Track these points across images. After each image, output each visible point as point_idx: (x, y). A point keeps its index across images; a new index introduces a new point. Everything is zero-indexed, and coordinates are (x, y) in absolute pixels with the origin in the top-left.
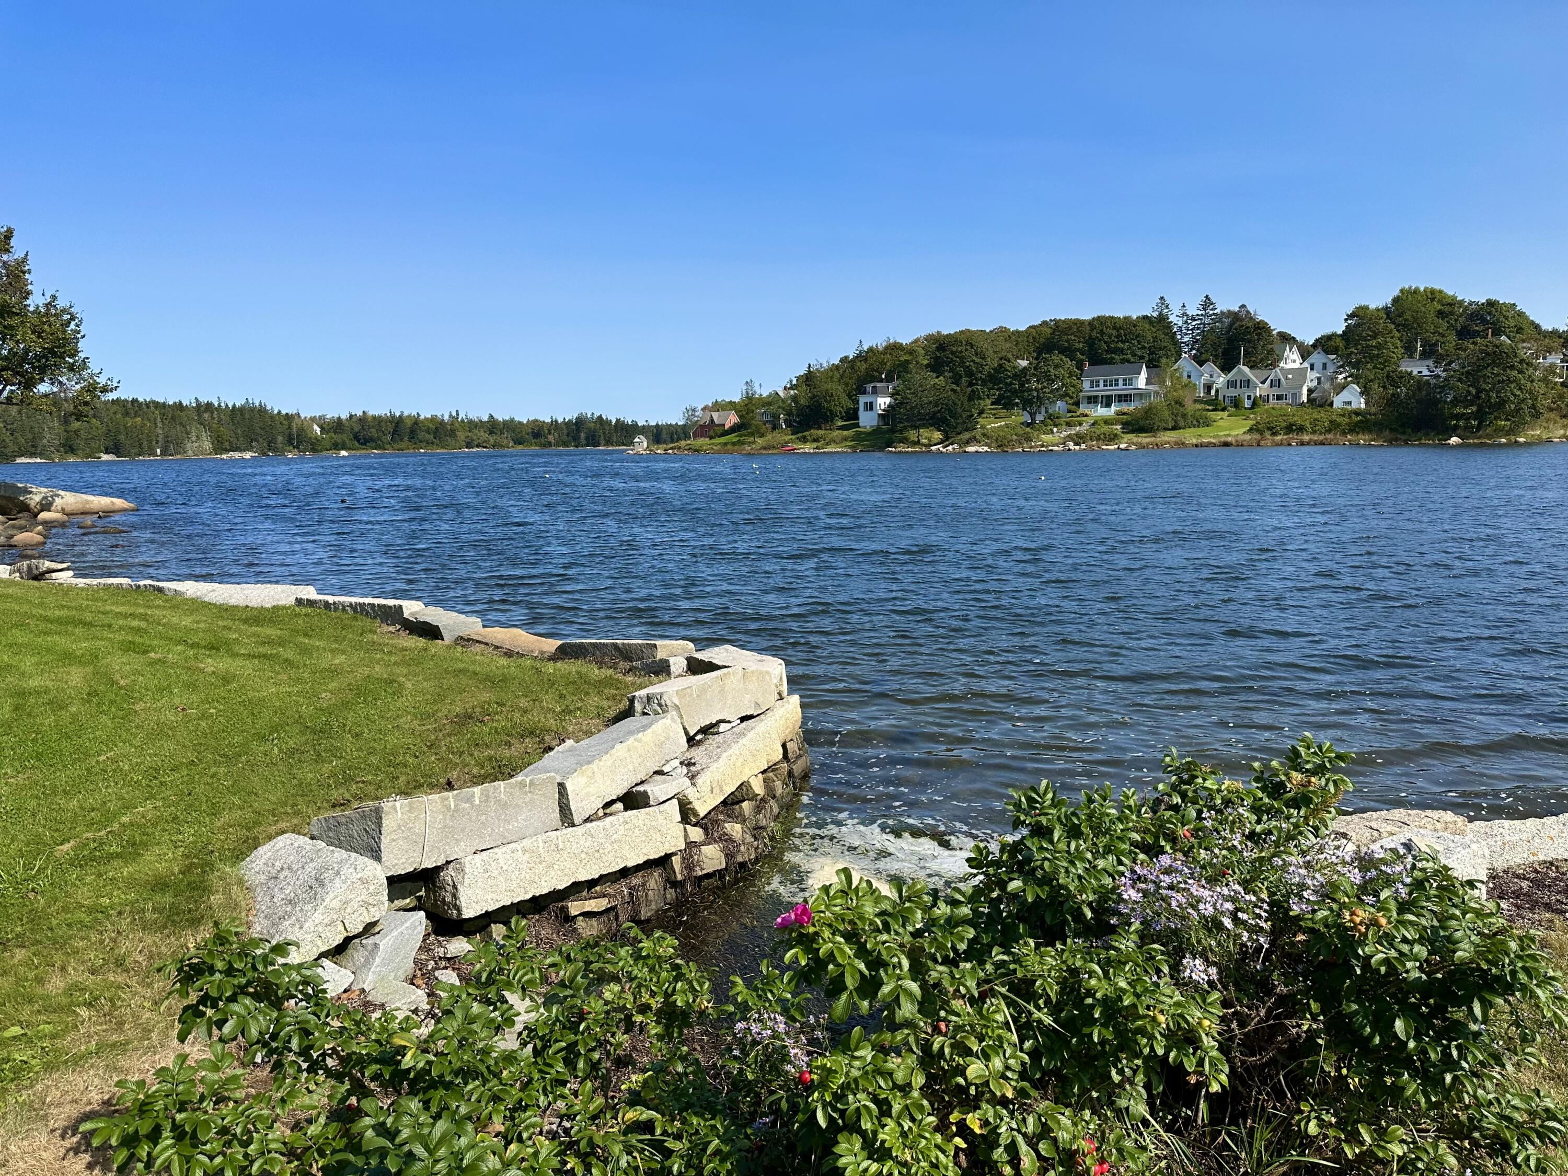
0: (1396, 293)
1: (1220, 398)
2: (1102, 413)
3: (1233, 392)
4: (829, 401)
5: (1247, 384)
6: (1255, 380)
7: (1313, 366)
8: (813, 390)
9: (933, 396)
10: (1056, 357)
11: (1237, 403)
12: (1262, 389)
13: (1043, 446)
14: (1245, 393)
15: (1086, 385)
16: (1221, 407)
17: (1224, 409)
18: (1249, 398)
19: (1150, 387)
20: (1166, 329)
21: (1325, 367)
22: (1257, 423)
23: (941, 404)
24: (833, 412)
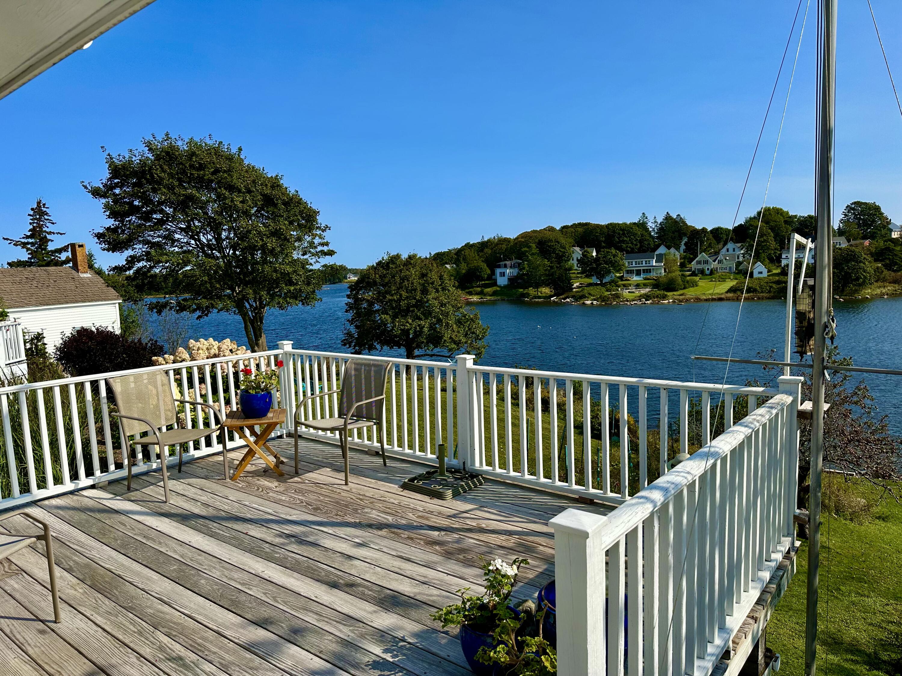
0: (760, 209)
1: (693, 269)
2: (636, 279)
3: (700, 267)
4: (481, 272)
5: (706, 262)
6: (710, 260)
7: (728, 250)
8: (469, 265)
9: (545, 270)
10: (613, 251)
11: (702, 272)
12: (714, 265)
13: (627, 301)
14: (706, 267)
15: (627, 264)
16: (694, 274)
17: (696, 275)
18: (708, 269)
19: (657, 264)
20: (647, 230)
21: (734, 250)
22: (732, 287)
23: (552, 275)
24: (482, 277)
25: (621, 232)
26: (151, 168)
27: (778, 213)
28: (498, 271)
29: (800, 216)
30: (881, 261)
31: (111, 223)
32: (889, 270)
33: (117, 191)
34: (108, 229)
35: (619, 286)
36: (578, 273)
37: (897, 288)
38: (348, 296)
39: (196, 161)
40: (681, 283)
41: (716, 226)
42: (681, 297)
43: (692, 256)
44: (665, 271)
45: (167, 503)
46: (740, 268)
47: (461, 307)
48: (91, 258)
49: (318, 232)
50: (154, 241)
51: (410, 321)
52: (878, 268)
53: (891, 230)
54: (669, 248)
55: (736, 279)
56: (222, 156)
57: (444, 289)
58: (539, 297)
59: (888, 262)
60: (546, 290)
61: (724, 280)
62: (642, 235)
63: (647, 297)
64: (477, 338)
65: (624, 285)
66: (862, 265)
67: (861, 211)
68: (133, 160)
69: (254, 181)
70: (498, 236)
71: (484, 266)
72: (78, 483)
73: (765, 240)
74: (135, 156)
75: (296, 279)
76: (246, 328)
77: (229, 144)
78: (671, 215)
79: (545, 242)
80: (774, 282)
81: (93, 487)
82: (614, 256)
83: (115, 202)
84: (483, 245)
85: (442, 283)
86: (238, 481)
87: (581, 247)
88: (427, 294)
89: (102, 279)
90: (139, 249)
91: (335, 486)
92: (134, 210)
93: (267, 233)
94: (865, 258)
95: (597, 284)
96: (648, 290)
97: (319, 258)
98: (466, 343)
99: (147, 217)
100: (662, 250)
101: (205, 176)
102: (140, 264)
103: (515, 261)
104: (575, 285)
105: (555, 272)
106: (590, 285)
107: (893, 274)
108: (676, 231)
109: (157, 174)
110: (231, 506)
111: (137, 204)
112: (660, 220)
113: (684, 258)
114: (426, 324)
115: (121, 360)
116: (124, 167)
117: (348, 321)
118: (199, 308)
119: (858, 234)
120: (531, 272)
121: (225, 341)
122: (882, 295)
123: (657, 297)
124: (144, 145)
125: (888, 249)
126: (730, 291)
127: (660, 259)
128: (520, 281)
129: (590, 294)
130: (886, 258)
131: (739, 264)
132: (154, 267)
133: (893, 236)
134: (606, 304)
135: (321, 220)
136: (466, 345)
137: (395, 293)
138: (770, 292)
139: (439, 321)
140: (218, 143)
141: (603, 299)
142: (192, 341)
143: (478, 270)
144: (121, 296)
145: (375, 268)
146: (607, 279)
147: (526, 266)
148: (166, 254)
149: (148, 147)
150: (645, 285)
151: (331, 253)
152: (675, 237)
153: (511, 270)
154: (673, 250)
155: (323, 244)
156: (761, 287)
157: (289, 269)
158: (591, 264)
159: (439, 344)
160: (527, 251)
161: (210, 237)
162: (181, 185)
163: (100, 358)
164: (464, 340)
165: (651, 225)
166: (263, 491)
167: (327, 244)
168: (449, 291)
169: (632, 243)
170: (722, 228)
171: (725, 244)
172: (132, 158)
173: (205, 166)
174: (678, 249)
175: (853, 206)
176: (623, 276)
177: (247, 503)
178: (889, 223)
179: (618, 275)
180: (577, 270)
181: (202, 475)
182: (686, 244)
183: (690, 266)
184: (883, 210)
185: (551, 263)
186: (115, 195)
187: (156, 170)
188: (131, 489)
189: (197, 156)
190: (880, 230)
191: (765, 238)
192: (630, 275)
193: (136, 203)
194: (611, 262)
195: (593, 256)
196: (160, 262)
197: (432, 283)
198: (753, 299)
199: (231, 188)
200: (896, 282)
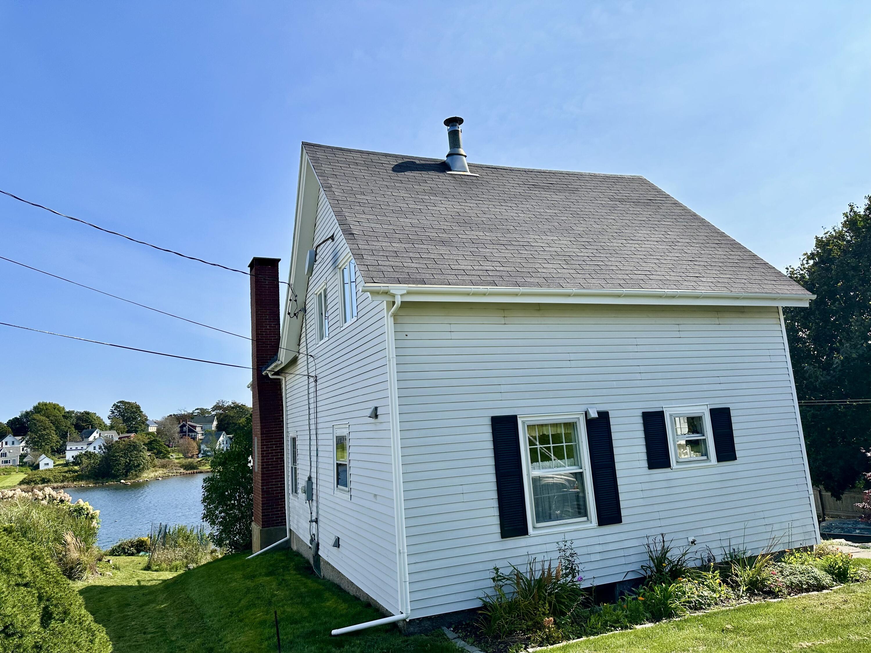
0: (36, 404)
7: (6, 443)
21: (13, 443)
22: (25, 479)
27: (55, 409)
29: (77, 412)
30: (152, 450)
32: (157, 457)
37: (165, 472)
46: (25, 461)
52: (151, 456)
53: (148, 426)
55: (24, 472)
61: (9, 473)
66: (141, 453)
67: (125, 409)
73: (47, 434)
107: (161, 460)
119: (124, 428)
122: (156, 478)
125: (152, 440)
126: (21, 483)
130: (155, 449)
131: (22, 457)
133: (150, 430)
156: (53, 477)
175: (119, 404)
178: (147, 419)
184: (142, 410)
190: (141, 425)
191: (47, 431)
200: (164, 466)
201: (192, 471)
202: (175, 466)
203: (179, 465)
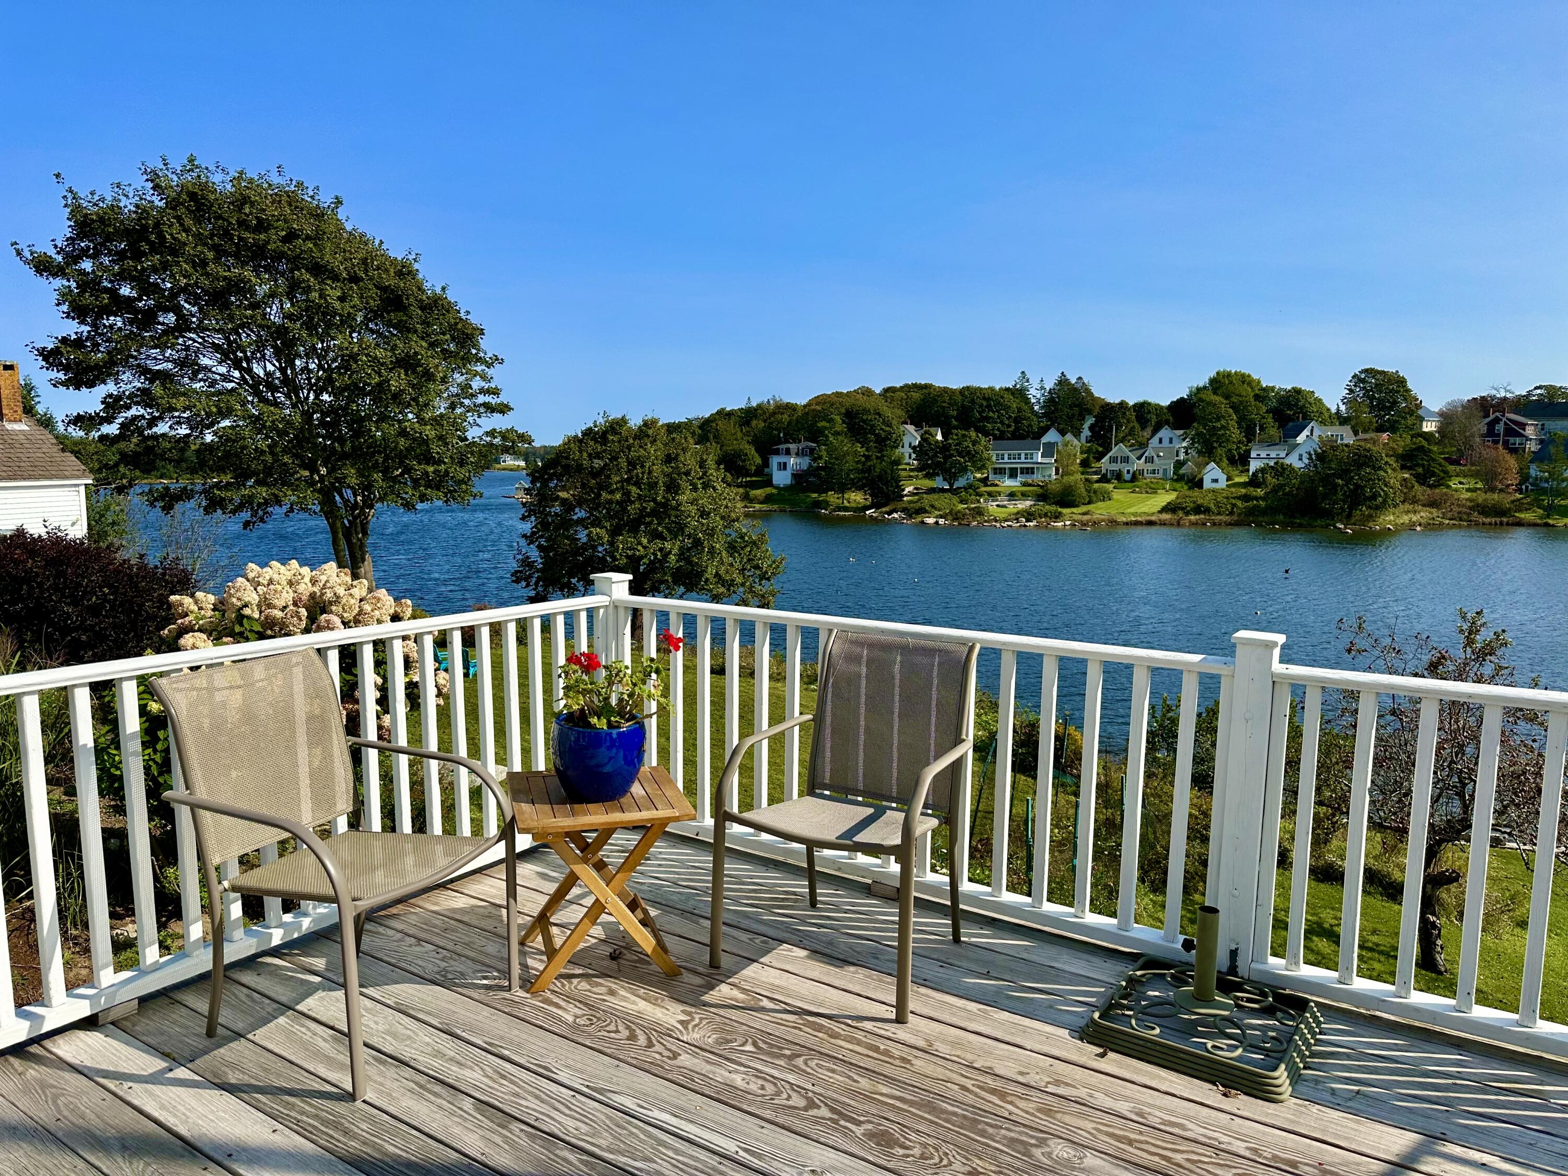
0: (1213, 374)
1: (1104, 471)
2: (1009, 483)
3: (1115, 467)
4: (744, 461)
5: (1126, 460)
6: (1132, 456)
7: (1161, 441)
8: (725, 448)
9: (858, 462)
10: (973, 434)
11: (1118, 476)
12: (1138, 465)
13: (996, 521)
14: (1125, 468)
15: (994, 458)
16: (1104, 479)
17: (1108, 481)
18: (1128, 472)
19: (1046, 460)
20: (1027, 401)
21: (1171, 441)
22: (1169, 503)
23: (869, 470)
24: (747, 470)
25: (985, 403)
26: (157, 225)
27: (1243, 382)
28: (775, 460)
29: (1280, 389)
30: (1410, 468)
31: (72, 328)
32: (1421, 484)
33: (87, 265)
34: (64, 340)
35: (981, 496)
36: (911, 470)
37: (1435, 514)
38: (528, 491)
39: (251, 213)
40: (1084, 493)
41: (1141, 400)
42: (1086, 518)
43: (1100, 449)
44: (1057, 473)
45: (358, 1103)
46: (1182, 472)
47: (737, 520)
48: (29, 392)
49: (479, 368)
50: (157, 368)
51: (645, 541)
52: (1405, 480)
53: (1422, 419)
54: (1063, 433)
55: (1175, 490)
56: (302, 209)
57: (706, 486)
58: (846, 509)
59: (1420, 470)
60: (857, 498)
61: (1154, 491)
62: (1020, 410)
63: (1029, 516)
64: (764, 577)
65: (990, 494)
66: (1382, 473)
67: (1376, 385)
68: (122, 205)
69: (364, 261)
70: (774, 400)
71: (751, 451)
72: (42, 1018)
73: (1223, 427)
74: (127, 196)
75: (438, 453)
76: (335, 542)
77: (317, 188)
78: (1068, 377)
79: (857, 413)
80: (1239, 498)
81: (89, 1023)
82: (975, 443)
83: (82, 286)
84: (748, 415)
85: (705, 474)
86: (548, 994)
87: (918, 425)
88: (677, 493)
89: (51, 436)
90: (129, 382)
91: (868, 1025)
92: (121, 305)
93: (388, 361)
94: (1386, 463)
95: (943, 490)
96: (1028, 503)
97: (479, 417)
98: (743, 585)
99: (148, 319)
100: (1052, 436)
101: (268, 243)
102: (134, 411)
103: (803, 444)
104: (907, 490)
105: (874, 466)
106: (932, 491)
107: (1429, 491)
108: (1076, 406)
109: (171, 235)
110: (583, 1118)
111: (127, 293)
112: (1049, 385)
113: (1088, 451)
114: (672, 547)
115: (98, 599)
116: (102, 220)
117: (524, 536)
118: (246, 503)
119: (1371, 422)
120: (833, 464)
121: (325, 566)
122: (1411, 527)
123: (1046, 515)
124: (145, 177)
125: (1421, 449)
126: (1165, 509)
127: (1049, 450)
128: (812, 479)
129: (933, 506)
130: (1418, 465)
131: (1179, 464)
132: (161, 418)
133: (1425, 429)
134: (960, 524)
135: (487, 345)
136: (741, 589)
137: (617, 489)
138: (1231, 513)
139: (697, 543)
140: (294, 183)
141: (956, 516)
142: (252, 565)
143: (739, 456)
144: (91, 471)
145: (581, 441)
146: (961, 482)
147: (824, 454)
148: (184, 394)
149: (152, 181)
150: (1024, 495)
151: (503, 409)
152: (1073, 415)
153: (798, 460)
154: (1069, 437)
155: (488, 392)
156: (1217, 504)
157: (429, 432)
158: (935, 456)
159: (696, 585)
160: (826, 428)
161: (270, 368)
162: (217, 260)
163: (51, 595)
164: (739, 580)
165: (1034, 394)
166: (650, 1045)
167: (495, 392)
168: (714, 488)
169: (1002, 423)
170: (1149, 404)
171: (1155, 431)
172: (120, 201)
173: (269, 225)
174: (1077, 435)
175: (1363, 376)
176: (987, 478)
177: (629, 1103)
178: (1419, 406)
179: (979, 475)
180: (908, 464)
181: (430, 969)
182: (1091, 428)
183: (1098, 465)
184: (1410, 385)
185: (867, 450)
186: (83, 273)
187: (170, 226)
188: (220, 1030)
189: (252, 204)
190: (1405, 418)
191: (1223, 422)
192: (998, 476)
193: (125, 291)
194: (969, 453)
195: (937, 441)
196: (171, 409)
197: (687, 474)
198: (1205, 524)
199: (318, 270)
200: (1433, 504)
201: (1498, 520)
202: (1458, 505)
203: (1468, 504)
